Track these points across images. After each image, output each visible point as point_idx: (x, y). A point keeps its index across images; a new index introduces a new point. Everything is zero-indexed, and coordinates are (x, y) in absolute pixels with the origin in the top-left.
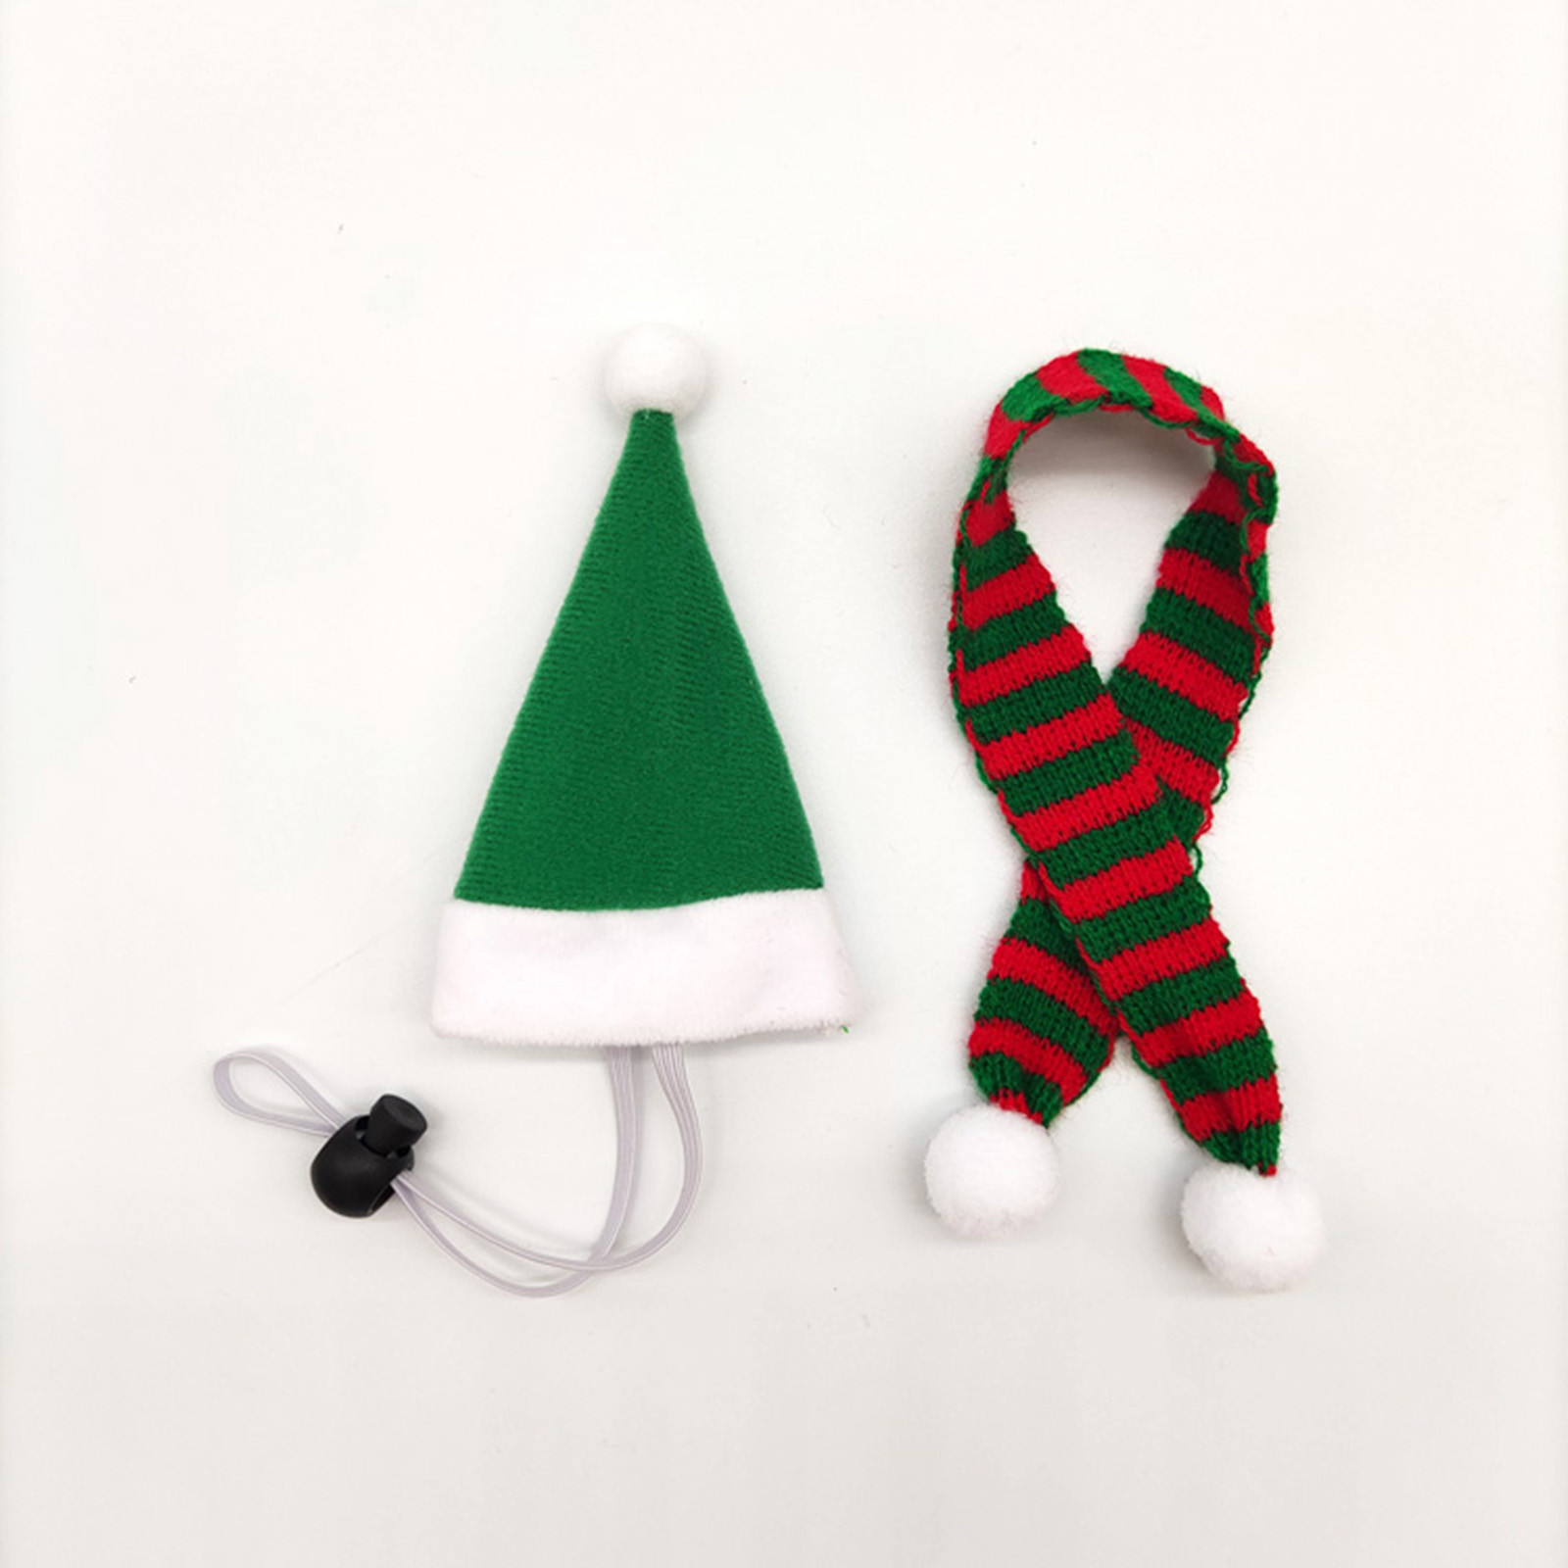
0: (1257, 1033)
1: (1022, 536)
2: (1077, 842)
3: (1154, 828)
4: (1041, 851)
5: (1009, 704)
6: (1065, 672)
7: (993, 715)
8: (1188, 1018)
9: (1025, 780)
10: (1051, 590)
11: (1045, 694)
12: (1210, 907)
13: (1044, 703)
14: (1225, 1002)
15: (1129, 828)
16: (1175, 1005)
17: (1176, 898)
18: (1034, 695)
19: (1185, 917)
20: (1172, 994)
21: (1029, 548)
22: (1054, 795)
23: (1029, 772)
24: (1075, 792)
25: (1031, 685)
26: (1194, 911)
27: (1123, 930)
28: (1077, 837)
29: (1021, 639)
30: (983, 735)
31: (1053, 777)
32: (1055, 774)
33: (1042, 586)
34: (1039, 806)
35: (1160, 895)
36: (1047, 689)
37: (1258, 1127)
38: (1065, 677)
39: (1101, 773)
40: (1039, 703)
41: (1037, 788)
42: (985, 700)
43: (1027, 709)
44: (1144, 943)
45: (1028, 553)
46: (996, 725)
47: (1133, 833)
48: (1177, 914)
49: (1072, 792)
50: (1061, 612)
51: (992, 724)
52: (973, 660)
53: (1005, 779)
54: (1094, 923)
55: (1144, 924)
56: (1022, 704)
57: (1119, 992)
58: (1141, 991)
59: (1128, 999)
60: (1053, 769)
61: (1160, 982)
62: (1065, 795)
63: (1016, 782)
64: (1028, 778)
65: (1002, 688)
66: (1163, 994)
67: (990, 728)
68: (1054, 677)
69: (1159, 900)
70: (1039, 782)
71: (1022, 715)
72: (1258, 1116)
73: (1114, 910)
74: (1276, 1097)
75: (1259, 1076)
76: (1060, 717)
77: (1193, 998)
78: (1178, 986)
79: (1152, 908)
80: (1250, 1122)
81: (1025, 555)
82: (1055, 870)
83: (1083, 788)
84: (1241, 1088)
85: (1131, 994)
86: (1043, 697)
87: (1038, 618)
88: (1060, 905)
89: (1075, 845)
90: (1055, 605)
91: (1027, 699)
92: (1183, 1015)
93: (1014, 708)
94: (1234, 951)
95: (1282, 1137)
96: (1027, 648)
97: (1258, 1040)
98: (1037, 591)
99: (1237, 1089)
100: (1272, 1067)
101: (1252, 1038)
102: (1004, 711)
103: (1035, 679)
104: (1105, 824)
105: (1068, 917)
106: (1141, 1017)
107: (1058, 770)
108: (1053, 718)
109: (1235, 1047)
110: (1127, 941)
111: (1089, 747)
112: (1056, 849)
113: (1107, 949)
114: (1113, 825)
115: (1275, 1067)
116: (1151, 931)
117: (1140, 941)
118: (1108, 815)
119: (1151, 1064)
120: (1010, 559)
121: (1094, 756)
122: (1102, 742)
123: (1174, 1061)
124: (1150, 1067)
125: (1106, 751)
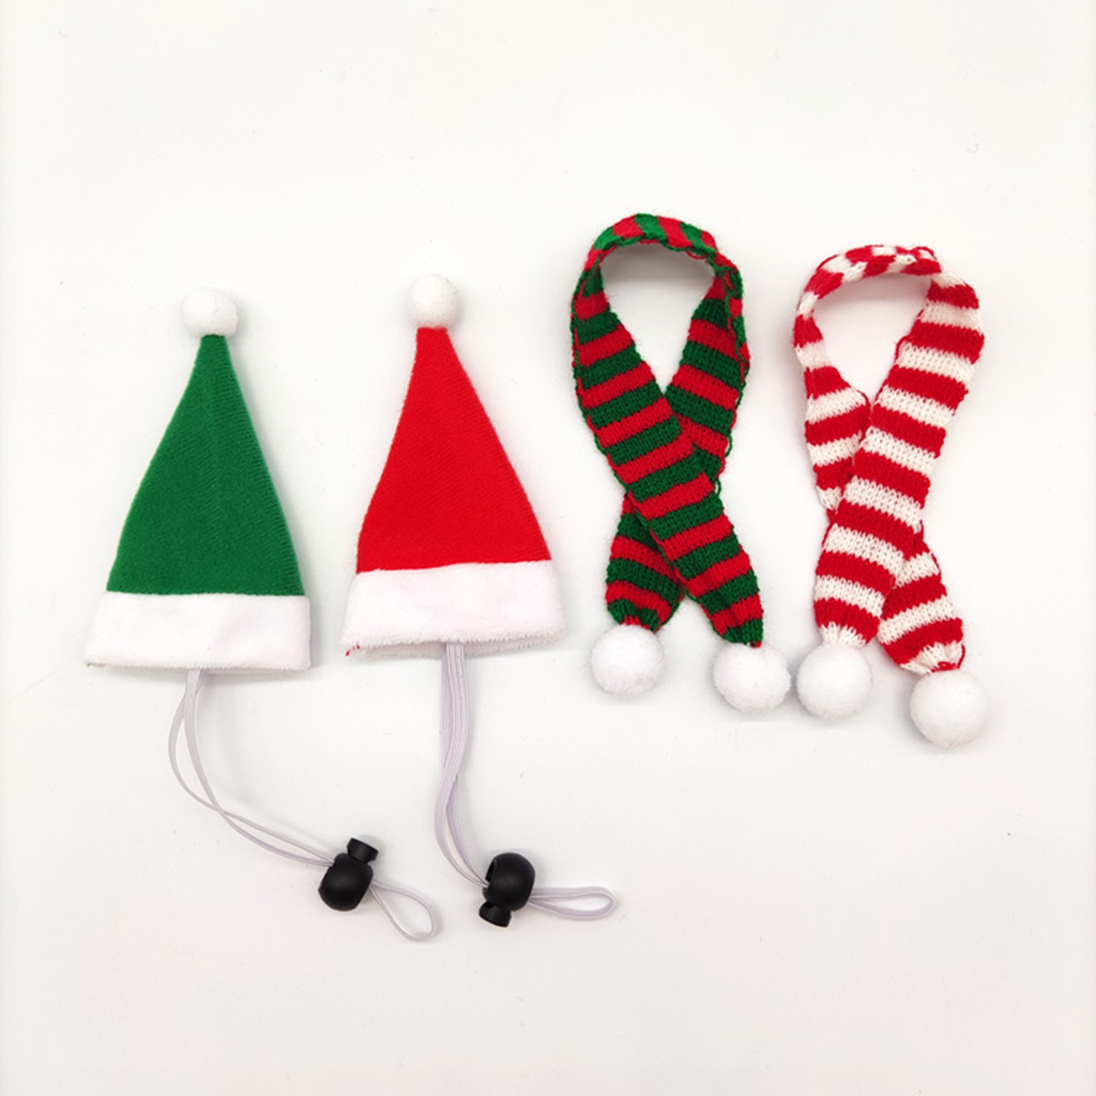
0: (748, 573)
1: (614, 315)
2: (649, 477)
3: (691, 468)
4: (630, 484)
5: (611, 406)
6: (642, 387)
7: (602, 413)
8: (711, 567)
9: (621, 446)
10: (632, 343)
11: (630, 400)
12: (722, 508)
13: (629, 405)
14: (732, 558)
15: (678, 469)
16: (705, 561)
17: (704, 504)
18: (624, 401)
19: (709, 515)
20: (703, 556)
21: (618, 321)
22: (637, 453)
23: (623, 442)
24: (648, 451)
25: (622, 396)
26: (714, 511)
27: (676, 523)
28: (650, 475)
29: (616, 371)
30: (596, 424)
31: (636, 444)
32: (637, 442)
33: (627, 342)
34: (628, 460)
35: (696, 504)
36: (631, 397)
37: (750, 622)
38: (641, 390)
39: (662, 440)
40: (627, 405)
41: (628, 451)
42: (597, 404)
43: (620, 408)
44: (688, 530)
45: (618, 324)
46: (604, 418)
47: (680, 471)
48: (705, 513)
49: (645, 450)
50: (638, 355)
51: (601, 418)
52: (588, 383)
53: (610, 447)
54: (660, 520)
55: (688, 520)
56: (618, 406)
57: (675, 556)
58: (687, 555)
59: (679, 561)
60: (635, 439)
61: (696, 550)
62: (643, 453)
63: (616, 448)
64: (623, 445)
65: (606, 398)
66: (698, 556)
67: (601, 420)
68: (635, 390)
69: (695, 506)
70: (628, 447)
71: (618, 412)
72: (749, 617)
73: (671, 513)
74: (760, 606)
75: (749, 595)
76: (639, 411)
77: (714, 557)
78: (706, 551)
79: (691, 511)
80: (745, 620)
81: (616, 325)
82: (637, 493)
83: (652, 448)
84: (739, 602)
85: (681, 558)
86: (629, 401)
87: (625, 359)
88: (640, 512)
89: (648, 479)
90: (634, 352)
91: (620, 403)
92: (709, 566)
93: (613, 408)
94: (736, 531)
95: (764, 627)
96: (619, 375)
97: (749, 576)
98: (623, 344)
99: (737, 603)
100: (756, 590)
101: (745, 575)
102: (608, 411)
103: (624, 392)
104: (664, 467)
105: (645, 517)
106: (688, 570)
107: (638, 440)
108: (635, 412)
109: (736, 581)
110: (678, 528)
111: (654, 426)
112: (638, 482)
113: (667, 533)
114: (669, 468)
115: (758, 590)
116: (691, 523)
117: (685, 529)
118: (666, 462)
119: (695, 595)
120: (608, 328)
121: (657, 431)
122: (661, 423)
123: (708, 593)
124: (694, 597)
125: (664, 428)
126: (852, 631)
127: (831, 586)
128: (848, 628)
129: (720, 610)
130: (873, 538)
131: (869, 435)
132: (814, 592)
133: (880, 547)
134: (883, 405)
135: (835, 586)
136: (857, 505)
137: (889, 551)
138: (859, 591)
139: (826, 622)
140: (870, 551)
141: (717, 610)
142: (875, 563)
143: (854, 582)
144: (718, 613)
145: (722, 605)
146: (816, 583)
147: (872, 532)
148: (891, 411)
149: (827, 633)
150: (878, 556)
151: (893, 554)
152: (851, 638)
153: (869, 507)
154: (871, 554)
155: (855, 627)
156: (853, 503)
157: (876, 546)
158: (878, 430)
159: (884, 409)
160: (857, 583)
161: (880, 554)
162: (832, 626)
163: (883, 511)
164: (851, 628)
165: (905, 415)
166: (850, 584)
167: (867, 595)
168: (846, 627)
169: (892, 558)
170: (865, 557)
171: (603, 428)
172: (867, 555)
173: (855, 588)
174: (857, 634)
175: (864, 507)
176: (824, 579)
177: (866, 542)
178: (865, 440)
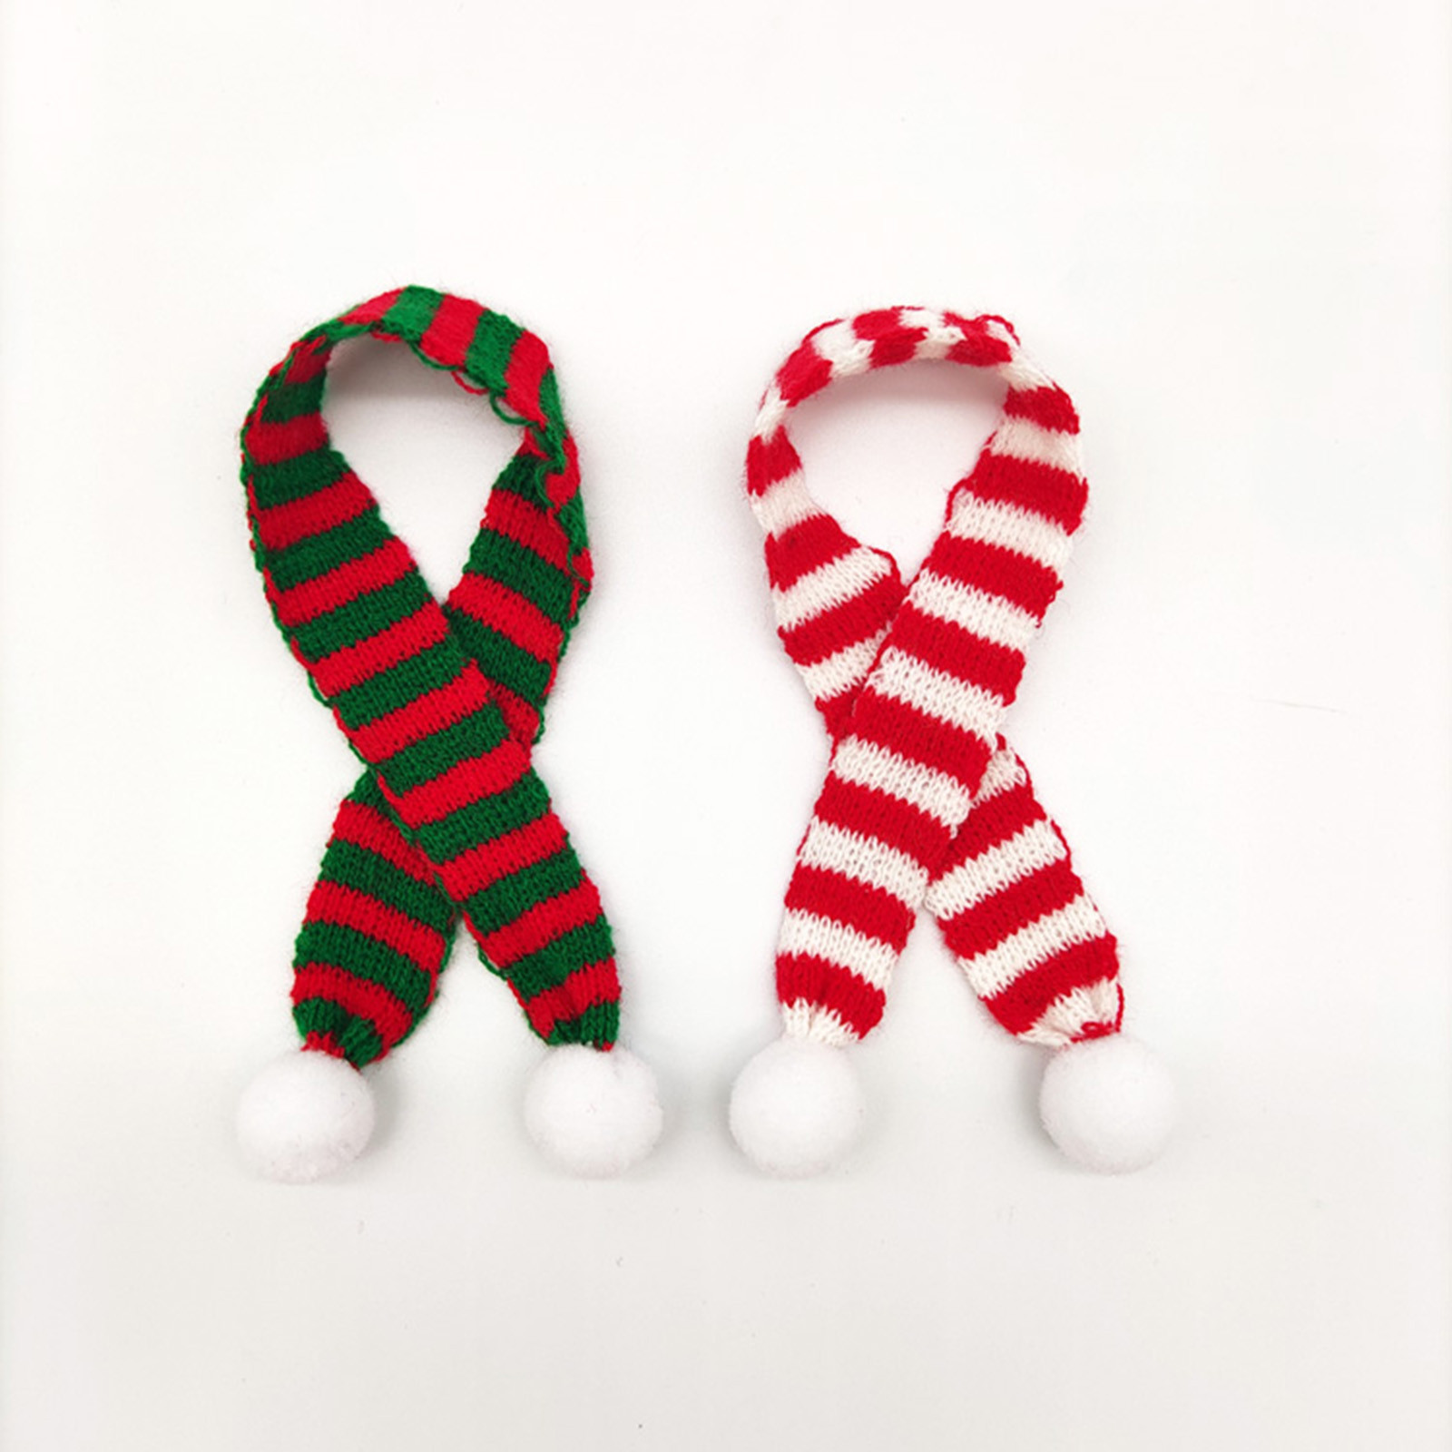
0: (597, 919)
1: (339, 456)
2: (413, 749)
3: (488, 729)
4: (379, 763)
5: (336, 621)
6: (390, 585)
7: (319, 633)
8: (531, 910)
9: (358, 693)
10: (372, 505)
11: (371, 607)
12: (548, 801)
13: (370, 616)
14: (567, 892)
15: (464, 732)
16: (519, 899)
17: (516, 796)
18: (360, 609)
19: (525, 813)
20: (515, 889)
21: (346, 466)
22: (388, 705)
23: (361, 686)
24: (408, 701)
25: (356, 601)
26: (534, 806)
27: (464, 832)
28: (414, 744)
29: (343, 555)
30: (309, 653)
31: (386, 689)
32: (387, 685)
33: (365, 503)
34: (373, 717)
35: (500, 794)
36: (373, 603)
37: (597, 1007)
38: (389, 588)
39: (433, 679)
40: (365, 617)
41: (371, 701)
42: (309, 618)
43: (353, 623)
44: (487, 843)
45: (345, 471)
46: (323, 642)
47: (468, 733)
48: (517, 811)
49: (404, 700)
50: (385, 526)
51: (319, 641)
52: (289, 579)
53: (338, 695)
54: (435, 826)
55: (486, 824)
56: (348, 619)
57: (464, 892)
58: (486, 890)
59: (473, 900)
60: (384, 679)
61: (504, 879)
62: (399, 705)
63: (349, 697)
64: (360, 691)
65: (327, 605)
66: (507, 890)
67: (318, 645)
68: (379, 590)
69: (499, 799)
70: (371, 694)
71: (349, 630)
72: (598, 997)
73: (454, 812)
74: (616, 980)
75: (599, 958)
76: (388, 629)
77: (535, 892)
78: (520, 882)
79: (493, 807)
80: (590, 1003)
81: (341, 473)
82: (393, 779)
83: (414, 695)
84: (582, 970)
85: (476, 894)
86: (369, 611)
87: (359, 533)
88: (399, 814)
89: (411, 752)
90: (377, 520)
91: (353, 614)
92: (527, 908)
93: (340, 624)
94: (574, 842)
95: (621, 1019)
96: (349, 563)
97: (598, 927)
98: (356, 507)
99: (578, 972)
100: (610, 951)
101: (593, 924)
102: (329, 628)
103: (359, 593)
104: (440, 729)
105: (406, 823)
106: (486, 918)
107: (389, 680)
108: (380, 630)
109: (575, 934)
110: (469, 841)
111: (419, 655)
112: (393, 759)
113: (448, 851)
114: (448, 729)
115: (614, 951)
116: (493, 829)
117: (482, 841)
118: (443, 720)
119: (498, 964)
120: (324, 477)
121: (424, 663)
122: (430, 648)
123: (521, 961)
124: (496, 967)
125: (435, 656)
126: (835, 1017)
127: (805, 931)
128: (829, 1010)
129: (542, 990)
130: (879, 843)
131: (888, 662)
132: (779, 938)
133: (890, 861)
134: (916, 606)
135: (811, 931)
136: (852, 783)
137: (906, 868)
138: (852, 942)
139: (791, 999)
140: (872, 867)
141: (536, 991)
142: (882, 890)
143: (844, 926)
144: (538, 996)
145: (546, 981)
146: (782, 923)
147: (875, 833)
148: (929, 617)
149: (792, 1018)
150: (887, 878)
151: (911, 873)
152: (832, 1031)
153: (872, 788)
154: (875, 873)
155: (840, 1010)
156: (846, 781)
157: (884, 858)
158: (903, 653)
159: (919, 612)
160: (849, 926)
161: (890, 874)
162: (801, 1005)
163: (898, 797)
164: (833, 1012)
165: (954, 624)
166: (837, 926)
167: (867, 950)
168: (824, 1009)
169: (910, 879)
170: (863, 879)
171: (323, 660)
172: (867, 874)
173: (846, 936)
174: (842, 1023)
175: (864, 788)
176: (794, 916)
177: (866, 851)
178: (878, 672)
